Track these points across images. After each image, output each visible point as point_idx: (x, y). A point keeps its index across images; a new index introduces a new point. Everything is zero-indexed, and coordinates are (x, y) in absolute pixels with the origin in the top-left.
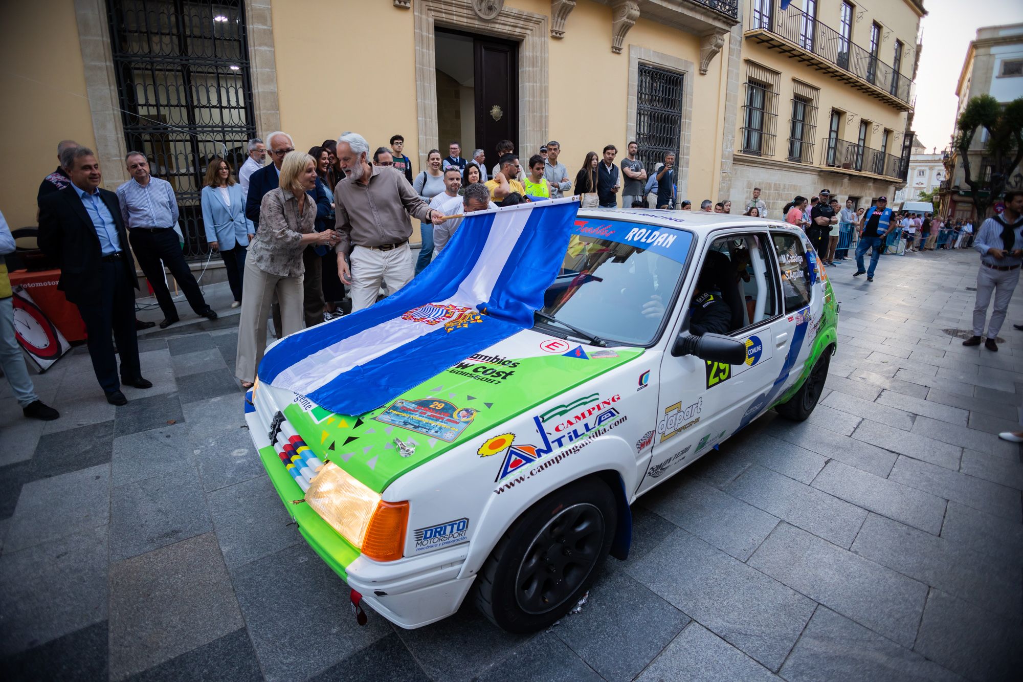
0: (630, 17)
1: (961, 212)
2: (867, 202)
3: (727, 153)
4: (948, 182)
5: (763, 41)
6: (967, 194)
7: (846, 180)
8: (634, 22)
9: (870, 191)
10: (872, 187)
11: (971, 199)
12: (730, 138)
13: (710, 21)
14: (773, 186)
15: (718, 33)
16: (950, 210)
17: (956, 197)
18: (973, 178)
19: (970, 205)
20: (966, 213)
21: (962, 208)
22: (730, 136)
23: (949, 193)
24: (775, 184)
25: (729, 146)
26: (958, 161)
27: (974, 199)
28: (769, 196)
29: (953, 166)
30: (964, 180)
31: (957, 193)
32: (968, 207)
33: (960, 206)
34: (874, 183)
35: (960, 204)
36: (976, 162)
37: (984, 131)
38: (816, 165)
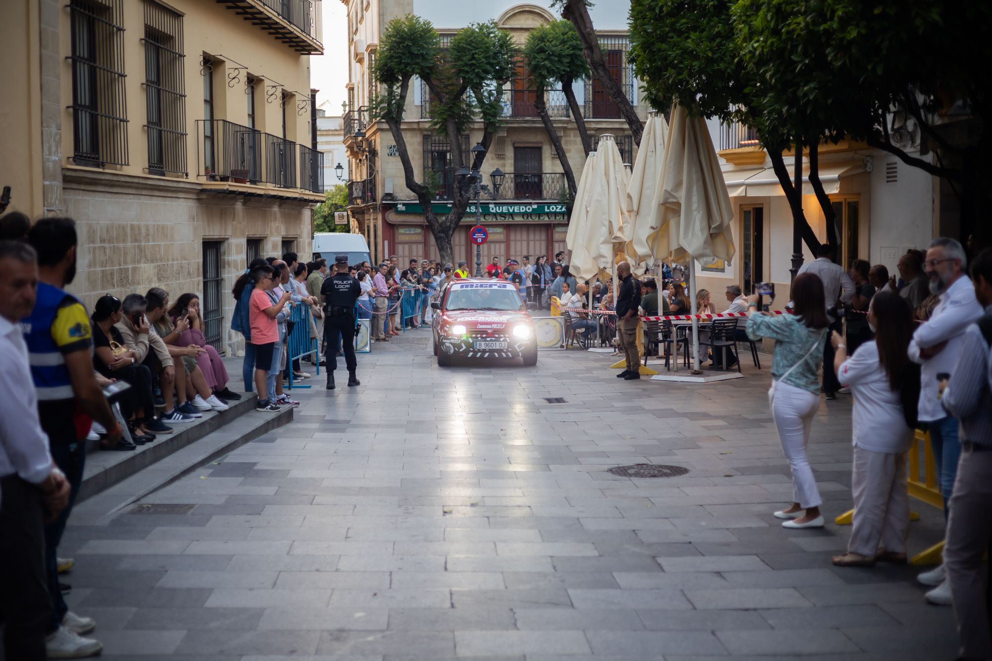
1: (406, 246)
2: (274, 247)
3: (51, 165)
4: (369, 185)
6: (410, 209)
7: (239, 206)
9: (277, 224)
10: (278, 215)
11: (419, 220)
12: (54, 130)
14: (128, 230)
16: (386, 243)
17: (392, 217)
18: (418, 179)
19: (419, 230)
20: (414, 246)
21: (407, 238)
22: (54, 126)
23: (375, 208)
24: (132, 227)
25: (53, 149)
26: (383, 142)
27: (427, 218)
28: (125, 254)
29: (373, 153)
30: (403, 181)
31: (393, 207)
32: (416, 234)
33: (403, 235)
34: (280, 206)
35: (401, 231)
36: (414, 145)
37: (416, 83)
38: (192, 178)
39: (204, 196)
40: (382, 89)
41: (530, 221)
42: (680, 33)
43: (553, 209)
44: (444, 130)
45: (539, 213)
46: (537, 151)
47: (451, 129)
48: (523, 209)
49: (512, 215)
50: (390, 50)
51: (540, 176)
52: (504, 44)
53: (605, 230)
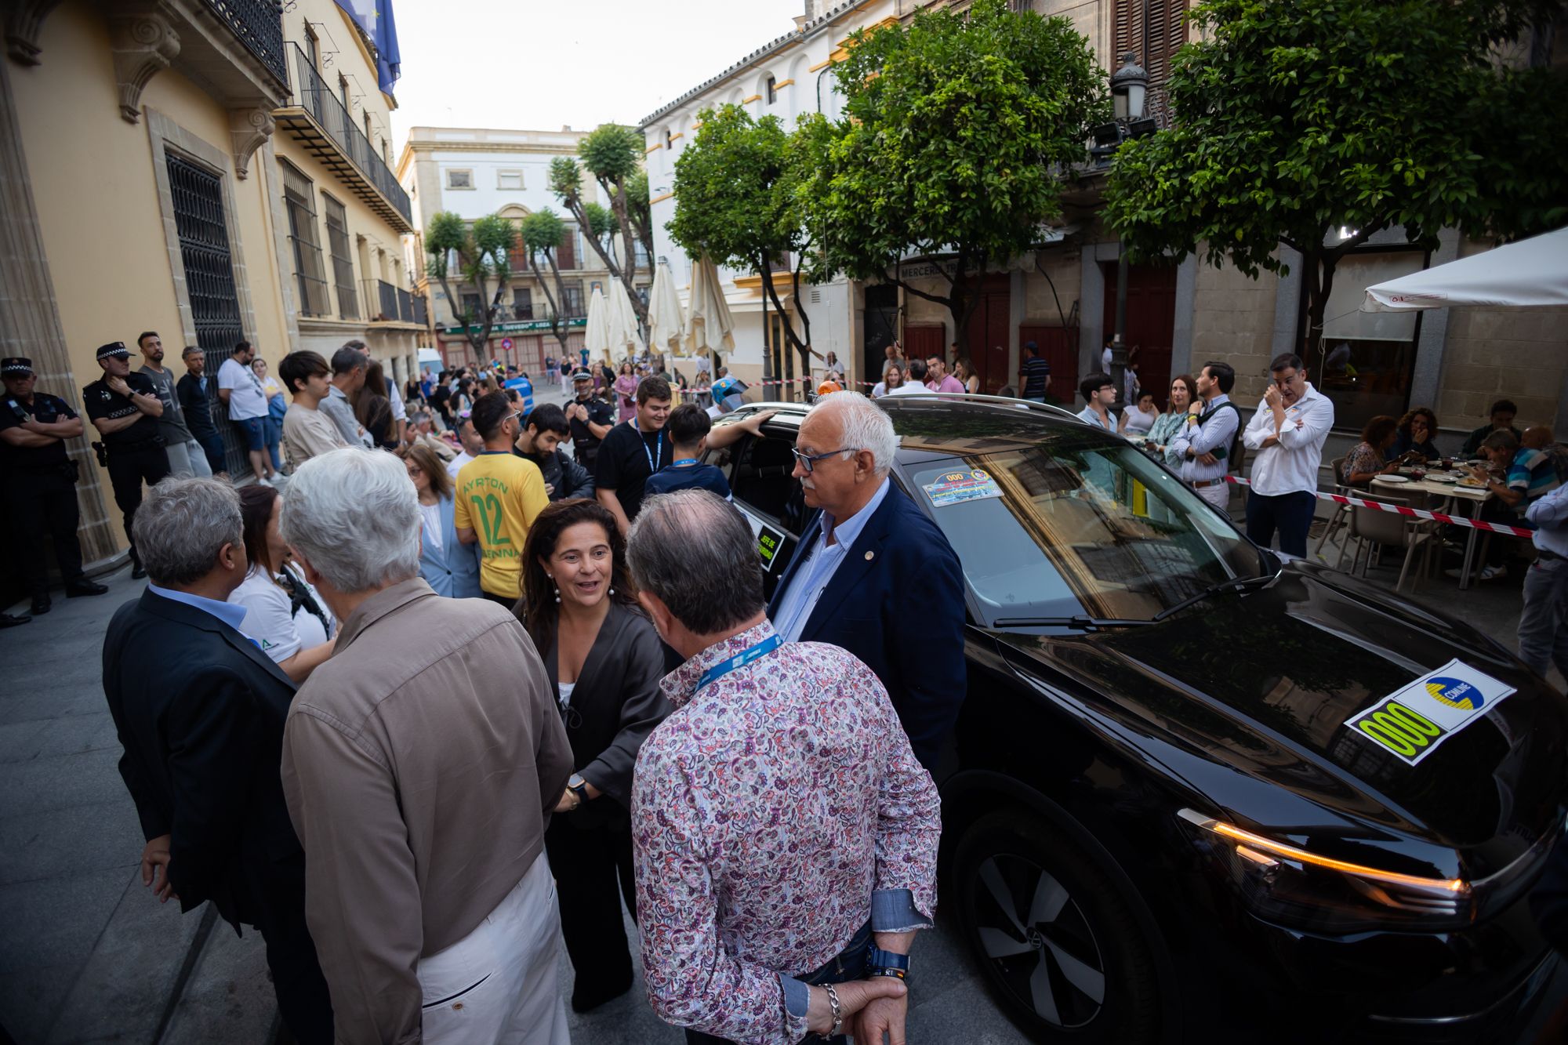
0: (164, 50)
3: (291, 319)
5: (294, 128)
6: (454, 331)
7: (384, 336)
8: (167, 62)
9: (403, 348)
10: (402, 342)
11: (463, 337)
12: (289, 292)
13: (260, 85)
15: (265, 106)
17: (443, 337)
18: (460, 311)
22: (289, 289)
25: (291, 307)
27: (467, 335)
31: (443, 330)
32: (458, 346)
33: (450, 347)
34: (402, 335)
35: (450, 345)
36: (453, 289)
37: (452, 252)
38: (363, 322)
39: (370, 333)
40: (433, 257)
41: (528, 333)
42: (718, 210)
43: (541, 325)
44: (473, 280)
45: (533, 328)
46: (528, 291)
47: (477, 280)
48: (523, 326)
49: (517, 330)
50: (437, 231)
51: (530, 306)
52: (506, 226)
53: (621, 337)
